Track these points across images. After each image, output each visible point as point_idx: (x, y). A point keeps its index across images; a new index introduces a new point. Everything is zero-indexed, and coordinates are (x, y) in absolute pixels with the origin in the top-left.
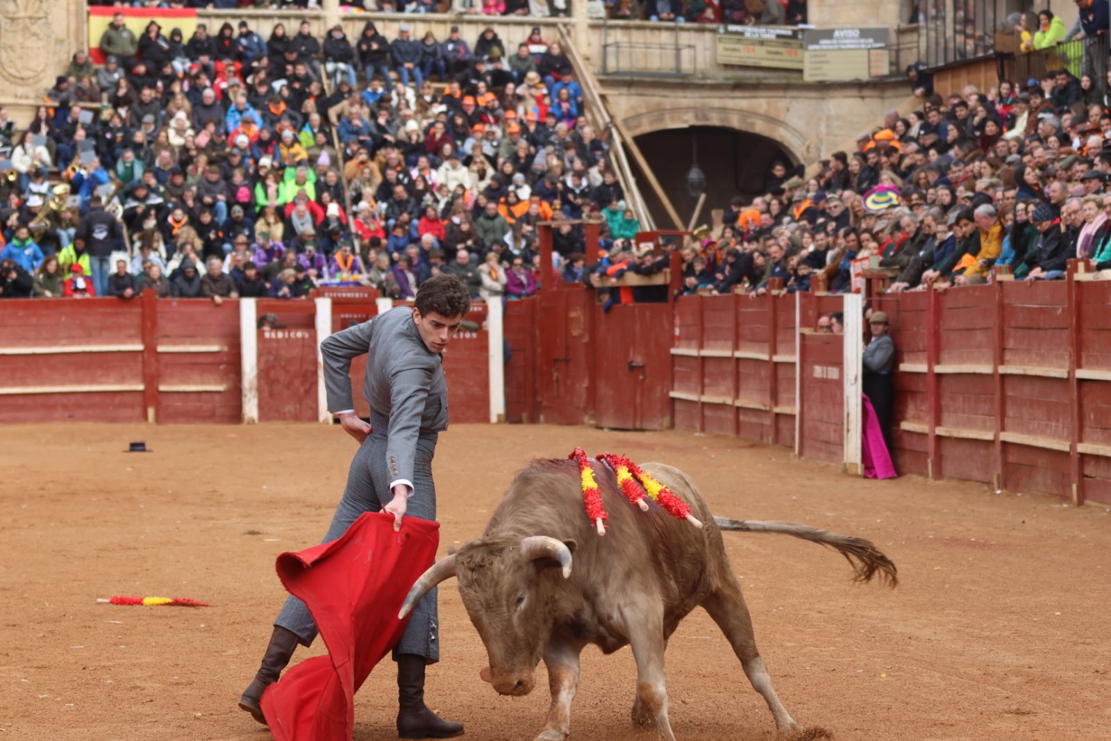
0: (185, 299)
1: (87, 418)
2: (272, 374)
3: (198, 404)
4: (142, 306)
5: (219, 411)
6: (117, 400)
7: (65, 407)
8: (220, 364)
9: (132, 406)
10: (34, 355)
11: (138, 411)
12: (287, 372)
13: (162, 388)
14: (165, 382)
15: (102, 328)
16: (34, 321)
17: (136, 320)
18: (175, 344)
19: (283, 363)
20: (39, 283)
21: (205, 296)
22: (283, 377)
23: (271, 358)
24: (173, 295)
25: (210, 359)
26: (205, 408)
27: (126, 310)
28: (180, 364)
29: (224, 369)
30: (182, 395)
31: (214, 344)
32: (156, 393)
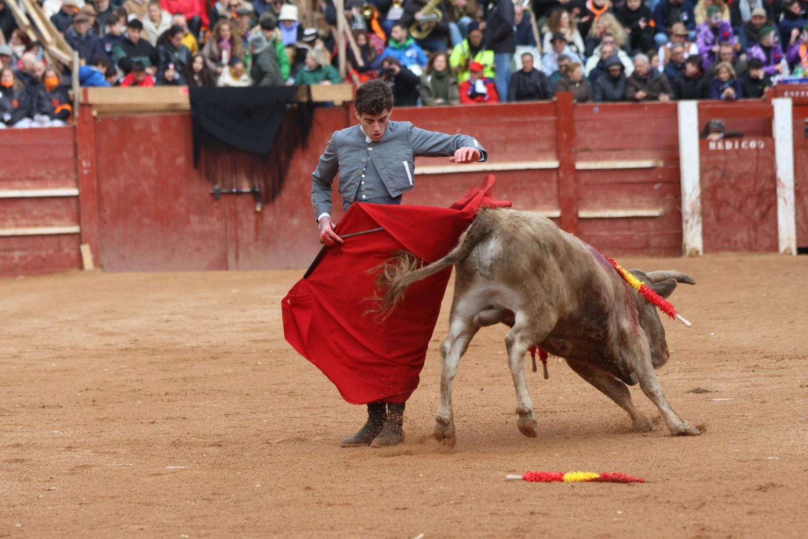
0: (610, 104)
2: (719, 194)
3: (627, 233)
4: (556, 113)
5: (654, 241)
8: (654, 183)
12: (739, 191)
13: (583, 214)
14: (586, 207)
15: (507, 142)
17: (549, 131)
18: (598, 159)
19: (732, 181)
20: (427, 88)
22: (733, 198)
23: (718, 174)
24: (594, 99)
25: (641, 178)
26: (636, 238)
27: (536, 118)
28: (604, 184)
29: (659, 188)
30: (607, 222)
31: (646, 158)
32: (576, 220)
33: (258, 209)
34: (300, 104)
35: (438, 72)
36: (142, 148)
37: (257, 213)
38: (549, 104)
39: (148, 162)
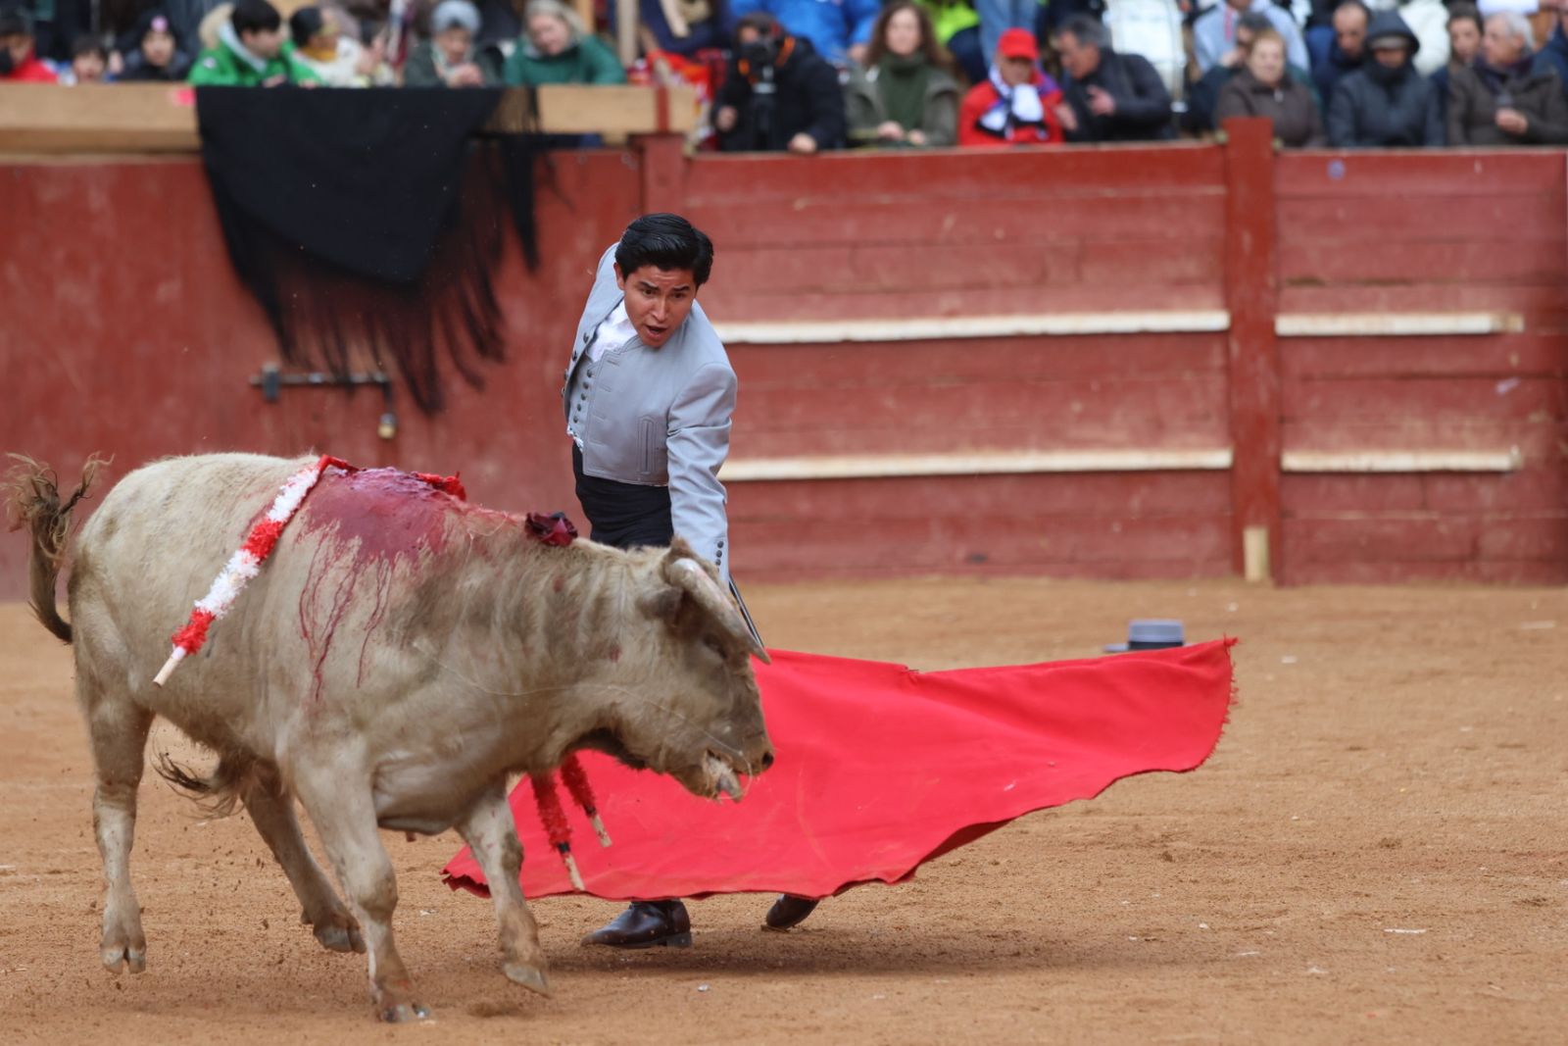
0: (1378, 152)
1: (1033, 564)
3: (1419, 516)
4: (1226, 177)
5: (1495, 541)
6: (1135, 503)
7: (957, 526)
8: (1497, 376)
9: (1190, 523)
10: (848, 344)
11: (1210, 539)
13: (1293, 461)
14: (1303, 442)
15: (1083, 256)
16: (849, 229)
17: (1203, 227)
18: (1338, 308)
20: (864, 100)
21: (1447, 142)
24: (1332, 144)
25: (1462, 362)
26: (1443, 529)
27: (1168, 190)
28: (1353, 378)
29: (1512, 393)
30: (1362, 483)
31: (1475, 308)
32: (1274, 477)
33: (386, 431)
34: (508, 140)
35: (897, 56)
36: (59, 254)
37: (386, 441)
38: (1207, 151)
39: (76, 293)
